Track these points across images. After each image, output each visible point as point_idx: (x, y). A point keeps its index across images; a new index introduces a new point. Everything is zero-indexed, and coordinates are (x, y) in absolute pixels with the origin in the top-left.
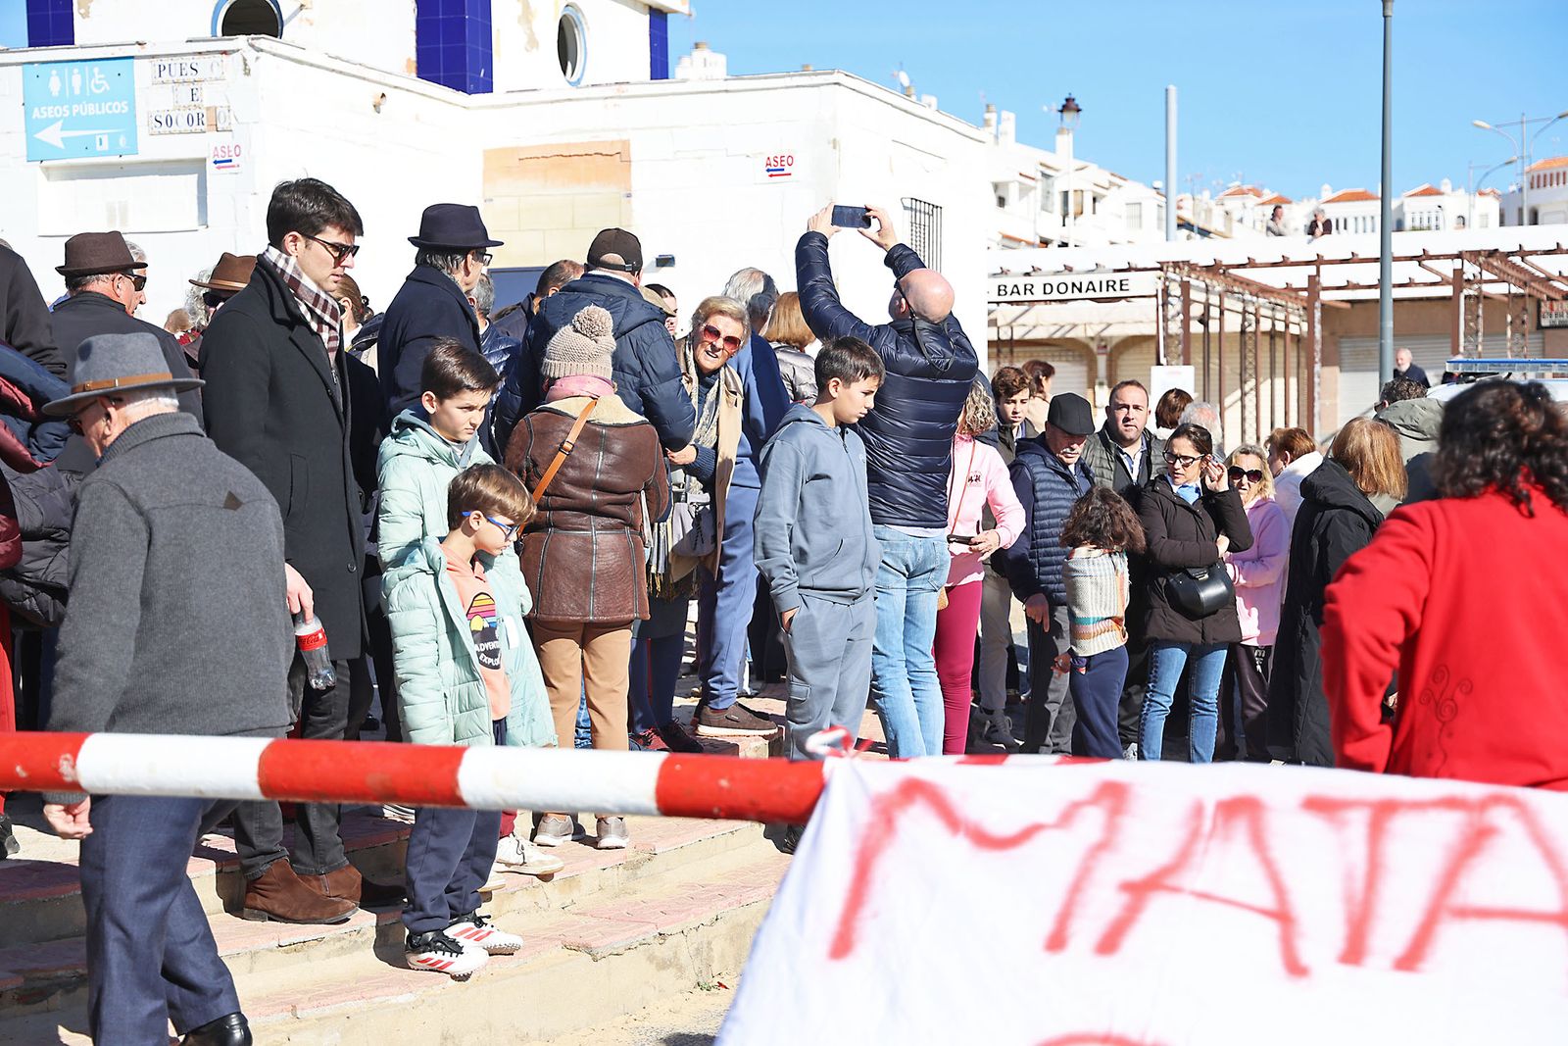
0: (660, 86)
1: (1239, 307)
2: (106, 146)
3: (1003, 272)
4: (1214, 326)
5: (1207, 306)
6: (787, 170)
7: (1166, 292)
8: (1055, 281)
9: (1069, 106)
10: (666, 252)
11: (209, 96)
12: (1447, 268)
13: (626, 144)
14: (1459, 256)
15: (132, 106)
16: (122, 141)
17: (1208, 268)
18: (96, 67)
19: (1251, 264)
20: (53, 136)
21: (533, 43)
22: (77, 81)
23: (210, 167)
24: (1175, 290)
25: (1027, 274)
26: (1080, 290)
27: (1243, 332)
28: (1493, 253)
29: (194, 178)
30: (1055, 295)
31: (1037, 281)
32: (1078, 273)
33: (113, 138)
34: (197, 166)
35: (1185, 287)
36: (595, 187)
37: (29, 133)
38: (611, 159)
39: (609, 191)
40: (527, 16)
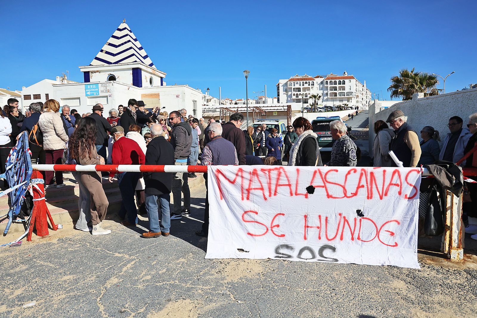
0: (162, 87)
1: (229, 113)
2: (95, 94)
4: (226, 115)
5: (225, 113)
6: (179, 97)
7: (221, 111)
8: (208, 110)
9: (208, 89)
10: (164, 106)
11: (108, 88)
12: (252, 109)
13: (159, 93)
14: (253, 107)
15: (98, 89)
16: (97, 94)
17: (225, 108)
18: (94, 85)
19: (230, 108)
20: (89, 93)
21: (147, 81)
22: (91, 86)
23: (108, 97)
24: (222, 111)
25: (204, 109)
27: (229, 116)
28: (257, 107)
29: (106, 98)
30: (208, 111)
31: (206, 110)
32: (210, 109)
33: (96, 93)
34: (107, 97)
35: (223, 110)
36: (155, 99)
37: (86, 93)
38: (157, 95)
39: (157, 99)
40: (146, 78)
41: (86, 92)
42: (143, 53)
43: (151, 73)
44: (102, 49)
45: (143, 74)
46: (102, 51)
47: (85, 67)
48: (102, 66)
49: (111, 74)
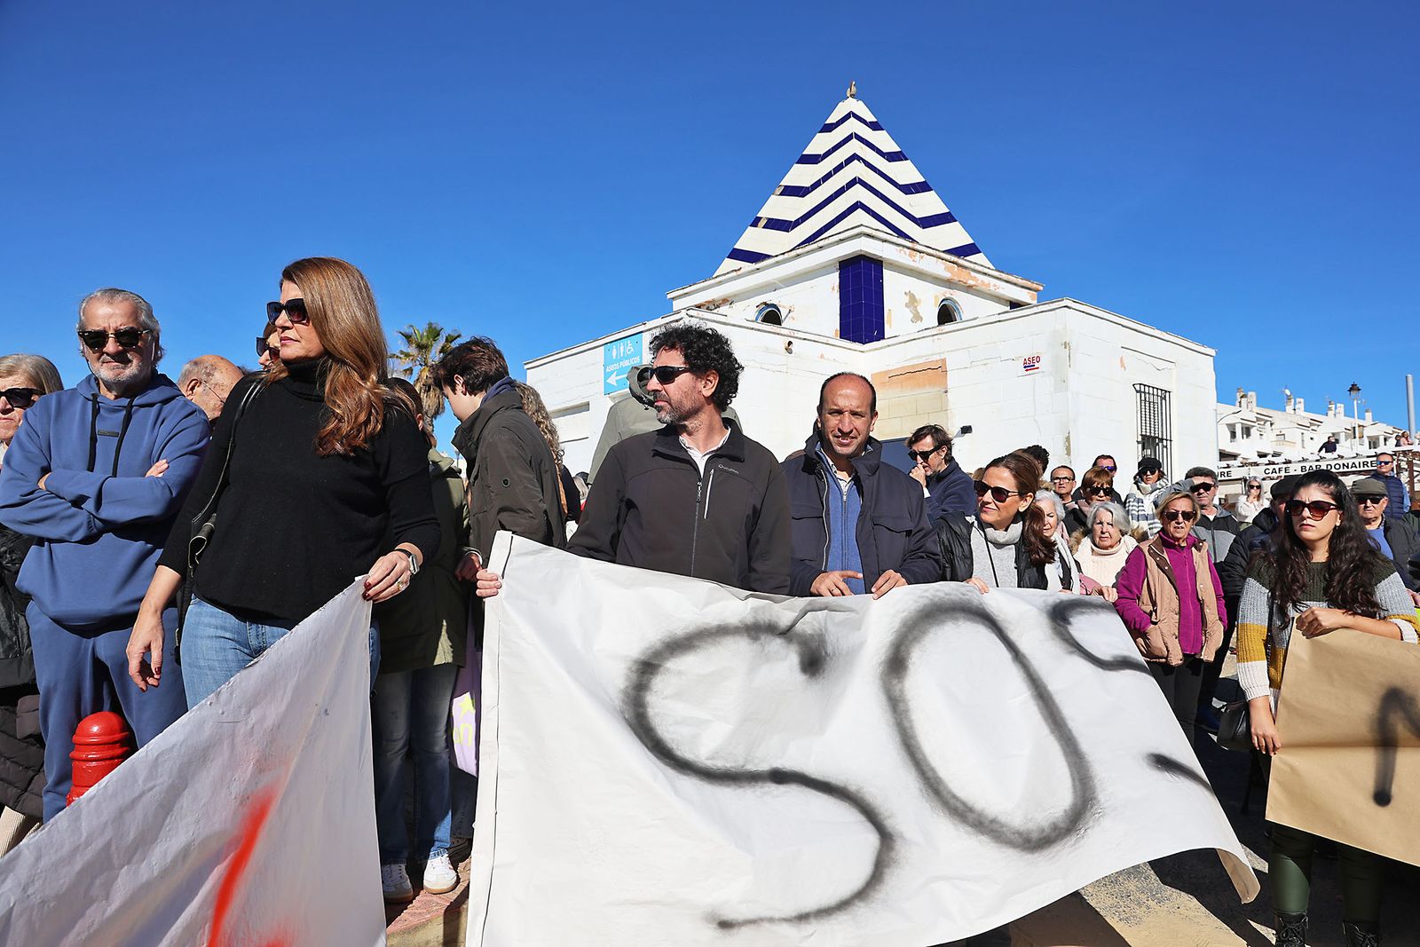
3: (1304, 460)
6: (1037, 365)
9: (1354, 388)
10: (967, 424)
13: (944, 361)
18: (629, 341)
20: (613, 380)
21: (917, 318)
22: (622, 349)
25: (1318, 461)
26: (1348, 467)
32: (1347, 459)
36: (928, 389)
37: (606, 379)
38: (937, 371)
39: (935, 390)
40: (913, 301)
41: (607, 376)
42: (929, 204)
43: (948, 283)
44: (759, 215)
45: (892, 283)
46: (755, 223)
47: (686, 291)
48: (734, 274)
49: (765, 303)
